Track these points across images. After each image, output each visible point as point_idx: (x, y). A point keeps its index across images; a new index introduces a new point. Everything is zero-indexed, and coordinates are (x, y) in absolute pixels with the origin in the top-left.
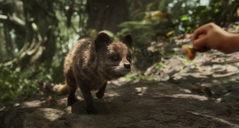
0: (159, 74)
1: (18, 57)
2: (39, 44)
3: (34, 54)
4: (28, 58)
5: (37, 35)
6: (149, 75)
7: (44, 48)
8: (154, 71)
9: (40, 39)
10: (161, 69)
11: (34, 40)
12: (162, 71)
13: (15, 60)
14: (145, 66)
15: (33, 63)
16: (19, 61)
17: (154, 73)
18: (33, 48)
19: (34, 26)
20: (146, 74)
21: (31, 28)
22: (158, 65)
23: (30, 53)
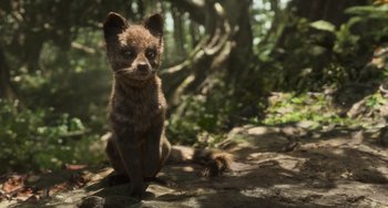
0: (372, 116)
1: (192, 59)
2: (226, 37)
3: (217, 54)
4: (207, 59)
5: (223, 22)
6: (356, 116)
7: (234, 44)
8: (363, 109)
9: (228, 29)
10: (377, 107)
11: (218, 31)
12: (378, 111)
13: (187, 63)
14: (350, 99)
15: (215, 69)
16: (193, 64)
17: (364, 113)
18: (216, 44)
19: (219, 8)
20: (349, 114)
21: (213, 11)
22: (371, 99)
23: (210, 52)
